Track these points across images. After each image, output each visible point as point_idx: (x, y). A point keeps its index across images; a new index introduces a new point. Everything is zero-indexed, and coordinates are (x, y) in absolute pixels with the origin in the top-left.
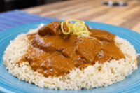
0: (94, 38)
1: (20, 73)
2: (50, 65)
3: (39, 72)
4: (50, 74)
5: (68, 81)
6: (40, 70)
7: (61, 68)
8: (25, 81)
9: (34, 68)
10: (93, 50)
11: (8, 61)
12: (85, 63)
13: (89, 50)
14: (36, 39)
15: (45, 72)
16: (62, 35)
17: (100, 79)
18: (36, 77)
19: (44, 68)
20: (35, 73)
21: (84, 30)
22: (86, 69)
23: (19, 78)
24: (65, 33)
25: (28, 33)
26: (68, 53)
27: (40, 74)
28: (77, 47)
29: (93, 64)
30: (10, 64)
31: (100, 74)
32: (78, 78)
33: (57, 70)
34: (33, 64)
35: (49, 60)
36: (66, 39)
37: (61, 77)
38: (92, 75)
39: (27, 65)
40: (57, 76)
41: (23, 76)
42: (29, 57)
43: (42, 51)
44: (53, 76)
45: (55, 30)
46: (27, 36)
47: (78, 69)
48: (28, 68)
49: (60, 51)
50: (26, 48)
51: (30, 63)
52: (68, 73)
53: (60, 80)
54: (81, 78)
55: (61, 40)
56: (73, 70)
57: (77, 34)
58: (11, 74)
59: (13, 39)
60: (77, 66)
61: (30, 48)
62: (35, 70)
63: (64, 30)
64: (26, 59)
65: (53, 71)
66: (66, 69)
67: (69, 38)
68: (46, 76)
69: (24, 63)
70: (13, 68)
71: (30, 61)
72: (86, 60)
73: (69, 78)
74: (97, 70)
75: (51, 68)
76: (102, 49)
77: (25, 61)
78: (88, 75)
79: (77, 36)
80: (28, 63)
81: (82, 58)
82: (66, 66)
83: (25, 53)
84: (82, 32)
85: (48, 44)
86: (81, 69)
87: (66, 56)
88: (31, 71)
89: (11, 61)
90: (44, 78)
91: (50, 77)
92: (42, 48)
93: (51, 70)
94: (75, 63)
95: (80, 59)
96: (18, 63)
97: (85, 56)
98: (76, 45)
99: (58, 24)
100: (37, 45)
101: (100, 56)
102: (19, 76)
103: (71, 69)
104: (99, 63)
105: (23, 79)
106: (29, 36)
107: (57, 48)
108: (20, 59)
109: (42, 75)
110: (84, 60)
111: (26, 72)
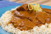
0: (44, 12)
1: (9, 29)
2: (23, 25)
3: (18, 28)
4: (23, 29)
5: (32, 32)
6: (18, 27)
7: (29, 26)
8: (11, 33)
9: (15, 27)
10: (44, 17)
11: (2, 23)
12: (40, 24)
13: (42, 17)
14: (16, 13)
15: (21, 28)
17: (48, 31)
18: (17, 31)
19: (20, 26)
20: (16, 29)
21: (39, 8)
22: (41, 27)
23: (8, 31)
24: (30, 10)
25: (11, 10)
26: (32, 19)
27: (18, 29)
29: (44, 24)
31: (48, 29)
32: (37, 31)
33: (27, 27)
34: (15, 25)
35: (23, 22)
36: (30, 13)
37: (29, 31)
38: (44, 29)
39: (12, 25)
40: (27, 30)
41: (10, 30)
42: (12, 21)
43: (19, 18)
44: (25, 30)
45: (25, 8)
46: (11, 11)
47: (37, 27)
50: (11, 17)
51: (13, 24)
52: (32, 28)
53: (29, 32)
54: (39, 31)
55: (28, 13)
56: (35, 27)
58: (3, 30)
59: (4, 13)
60: (37, 25)
61: (13, 17)
62: (16, 28)
63: (30, 8)
64: (11, 22)
65: (25, 28)
66: (31, 27)
67: (32, 12)
68: (21, 30)
69: (10, 24)
70: (5, 27)
71: (13, 23)
72: (41, 22)
73: (33, 31)
74: (46, 27)
75: (24, 26)
76: (48, 17)
77: (10, 23)
78: (42, 29)
79: (36, 11)
80: (12, 24)
81: (39, 21)
82: (31, 25)
84: (38, 9)
85: (22, 15)
86: (38, 26)
87: (31, 21)
88: (14, 28)
89: (4, 24)
90: (21, 31)
91: (23, 31)
92: (19, 17)
93: (24, 27)
94: (36, 24)
95: (38, 22)
96: (7, 24)
97: (40, 20)
98: (36, 15)
99: (27, 5)
100: (16, 15)
101: (47, 20)
102: (8, 30)
103: (34, 27)
104: (47, 24)
105: (10, 32)
106: (12, 12)
107: (26, 17)
108: (8, 22)
109: (20, 30)
110: (40, 22)
111: (11, 29)
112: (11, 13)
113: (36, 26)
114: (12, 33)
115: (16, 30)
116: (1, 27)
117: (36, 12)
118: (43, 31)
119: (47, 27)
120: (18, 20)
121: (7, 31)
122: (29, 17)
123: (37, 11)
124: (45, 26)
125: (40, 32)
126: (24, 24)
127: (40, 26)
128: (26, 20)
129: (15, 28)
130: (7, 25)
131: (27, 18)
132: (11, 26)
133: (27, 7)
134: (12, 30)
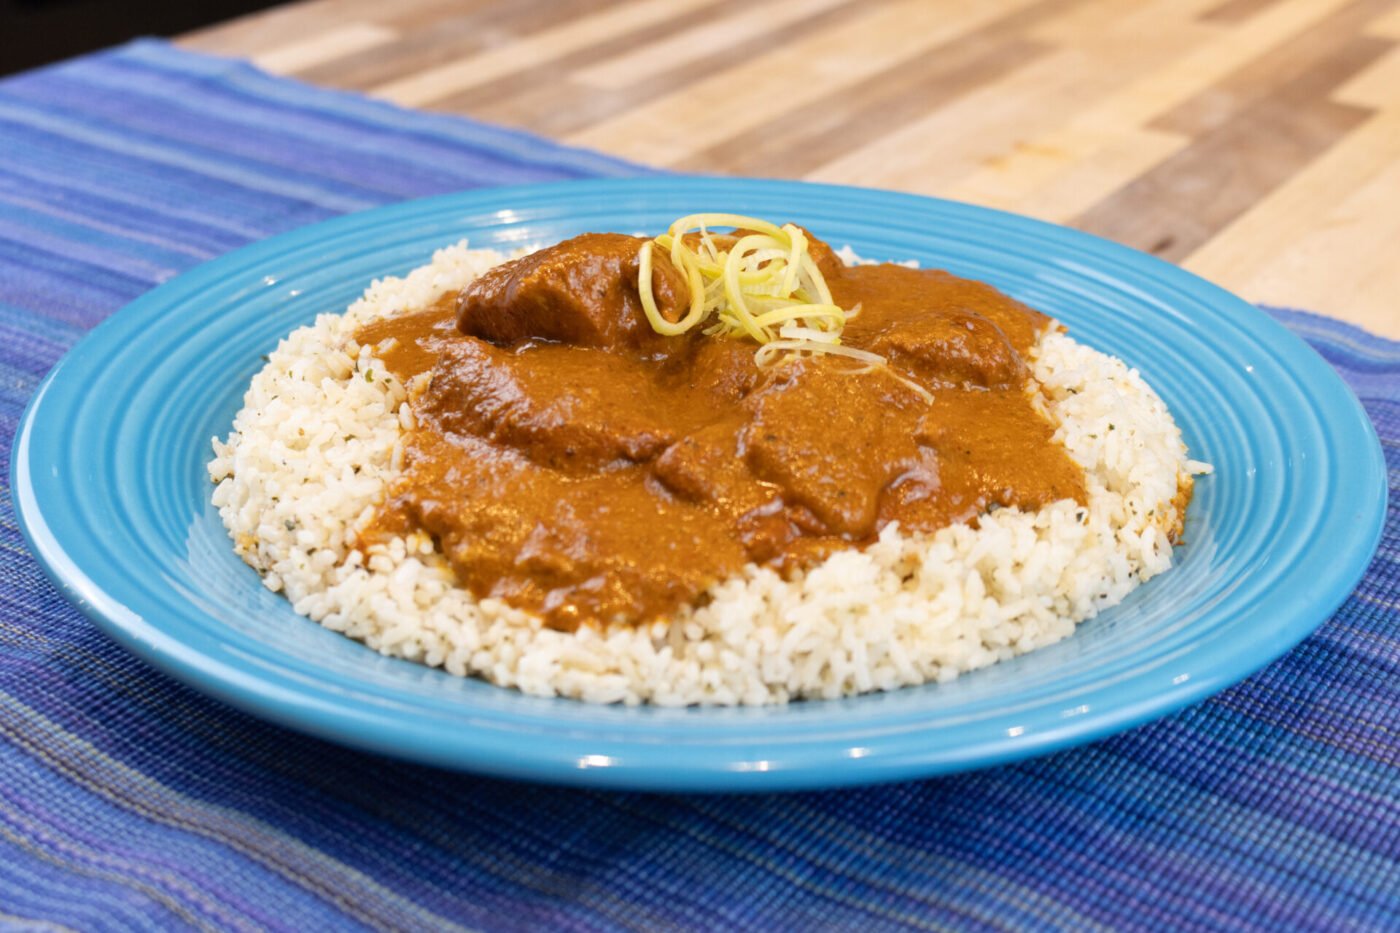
0: (875, 362)
1: (385, 610)
2: (580, 552)
3: (514, 603)
4: (587, 612)
5: (705, 649)
6: (515, 590)
7: (657, 572)
8: (420, 661)
9: (475, 580)
10: (868, 445)
11: (270, 530)
12: (809, 532)
13: (838, 447)
14: (464, 373)
15: (554, 599)
16: (643, 336)
17: (907, 633)
18: (497, 631)
19: (545, 575)
20: (489, 605)
21: (803, 294)
22: (816, 576)
23: (382, 643)
24: (665, 325)
26: (698, 471)
27: (517, 614)
28: (756, 430)
29: (865, 538)
30: (297, 555)
31: (909, 607)
32: (767, 633)
33: (632, 581)
34: (463, 551)
35: (571, 519)
36: (673, 367)
37: (659, 628)
38: (856, 611)
39: (423, 560)
40: (635, 623)
41: (405, 628)
42: (428, 506)
43: (510, 456)
44: (605, 620)
45: (591, 304)
47: (765, 577)
48: (435, 579)
49: (644, 460)
50: (388, 439)
51: (438, 548)
52: (704, 599)
53: (657, 645)
54: (785, 629)
55: (643, 381)
56: (736, 584)
57: (755, 326)
60: (760, 556)
61: (418, 436)
62: (481, 592)
63: (660, 304)
64: (408, 518)
65: (607, 594)
66: (691, 578)
67: (692, 358)
68: (559, 623)
69: (397, 542)
70: (327, 583)
71: (440, 533)
72: (819, 513)
73: (708, 636)
74: (894, 582)
75: (589, 570)
76: (924, 440)
77: (403, 532)
78: (830, 614)
79: (751, 343)
80: (427, 547)
81: (793, 500)
82: (690, 560)
83: (395, 476)
84: (789, 313)
85: (552, 417)
86: (784, 574)
87: (686, 492)
88: (457, 600)
89: (307, 537)
90: (550, 636)
91: (585, 632)
92: (513, 437)
93: (594, 584)
94: (747, 538)
95: (775, 507)
96: (361, 546)
97: (812, 490)
98: (751, 416)
99: (615, 265)
100: (469, 412)
101: (912, 484)
102: (379, 630)
103: (722, 580)
104: (905, 532)
105: (410, 650)
106: (388, 345)
107: (620, 438)
108: (368, 515)
109: (536, 622)
110: (804, 515)
111: (422, 607)
112: (379, 370)
113: (751, 568)
114: (433, 659)
115: (490, 620)
116: (271, 581)
117: (760, 358)
118: (837, 640)
119: (907, 578)
120: (500, 490)
121: (360, 641)
122: (661, 447)
123: (775, 345)
124: (875, 569)
125: (804, 647)
126: (590, 543)
127: (804, 567)
128: (607, 485)
129: (464, 595)
130: (356, 557)
131: (623, 454)
132: (414, 564)
133: (627, 282)
134: (441, 620)
